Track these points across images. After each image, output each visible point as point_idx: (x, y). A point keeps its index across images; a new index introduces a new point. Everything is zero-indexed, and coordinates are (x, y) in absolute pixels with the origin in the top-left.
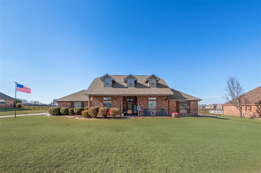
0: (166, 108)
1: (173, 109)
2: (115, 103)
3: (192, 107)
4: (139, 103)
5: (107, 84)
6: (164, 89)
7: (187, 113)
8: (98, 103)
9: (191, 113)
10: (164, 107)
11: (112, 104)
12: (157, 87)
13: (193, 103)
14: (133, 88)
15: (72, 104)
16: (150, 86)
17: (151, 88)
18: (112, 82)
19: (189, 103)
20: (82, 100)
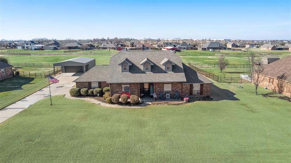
0: (180, 90)
1: (187, 91)
2: (133, 87)
3: (204, 89)
4: (155, 87)
5: (125, 69)
6: (179, 73)
7: (200, 95)
8: (117, 86)
9: (203, 95)
10: (179, 89)
11: (130, 88)
12: (172, 71)
13: (206, 85)
14: (150, 73)
15: (90, 83)
16: (166, 70)
17: (167, 73)
18: (130, 66)
19: (202, 85)
20: (99, 81)
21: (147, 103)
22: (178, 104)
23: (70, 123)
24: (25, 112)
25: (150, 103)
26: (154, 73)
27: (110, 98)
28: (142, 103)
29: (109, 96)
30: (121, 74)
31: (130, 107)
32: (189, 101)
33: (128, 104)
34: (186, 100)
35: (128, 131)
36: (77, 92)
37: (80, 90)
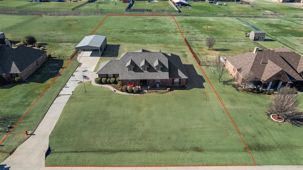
1: (170, 82)
5: (130, 69)
6: (165, 73)
7: (179, 84)
9: (181, 85)
12: (161, 71)
14: (146, 72)
15: (107, 75)
16: (157, 70)
17: (157, 72)
18: (133, 68)
19: (180, 80)
20: (113, 73)
21: (144, 91)
22: (163, 93)
23: (101, 108)
24: (72, 98)
25: (146, 91)
26: (149, 72)
27: (122, 88)
28: (141, 91)
29: (120, 86)
30: (128, 73)
31: (134, 94)
32: (170, 90)
33: (132, 92)
34: (169, 90)
35: (132, 114)
36: (100, 81)
37: (101, 79)
